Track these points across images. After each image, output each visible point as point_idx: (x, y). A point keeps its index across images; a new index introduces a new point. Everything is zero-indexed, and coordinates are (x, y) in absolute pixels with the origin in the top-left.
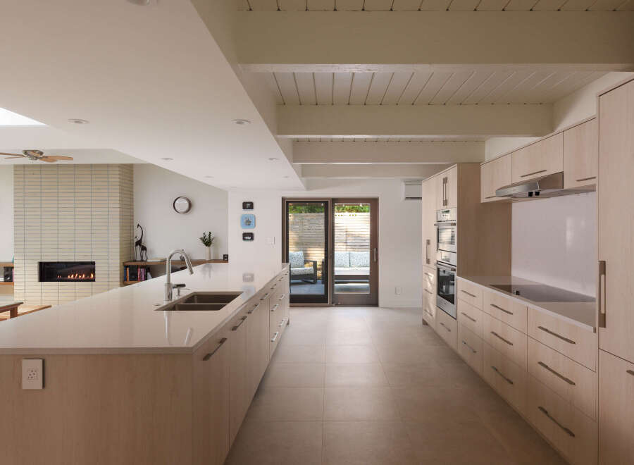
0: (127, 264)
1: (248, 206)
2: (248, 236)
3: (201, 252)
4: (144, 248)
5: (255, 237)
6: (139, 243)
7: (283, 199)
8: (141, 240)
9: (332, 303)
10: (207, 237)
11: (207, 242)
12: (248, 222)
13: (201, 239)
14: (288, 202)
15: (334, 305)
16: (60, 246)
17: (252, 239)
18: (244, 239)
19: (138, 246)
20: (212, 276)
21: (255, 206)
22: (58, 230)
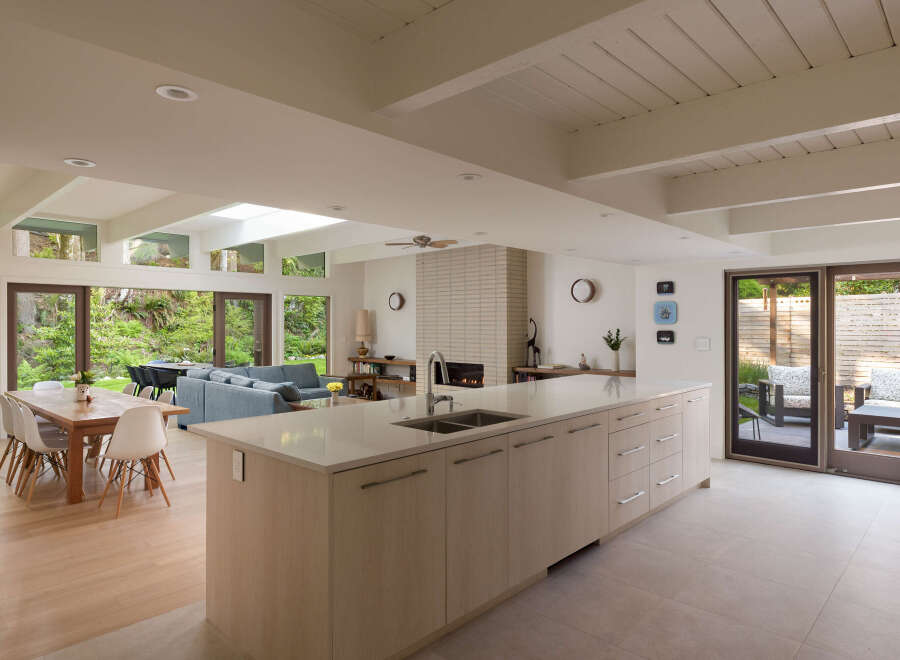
0: (518, 369)
1: (665, 288)
2: (665, 337)
3: (606, 358)
4: (537, 350)
5: (678, 338)
6: (532, 343)
7: (727, 274)
8: (534, 339)
9: (829, 466)
10: (614, 336)
11: (615, 345)
12: (665, 314)
13: (606, 339)
14: (735, 279)
15: (832, 471)
16: (453, 345)
17: (672, 340)
18: (659, 341)
19: (531, 348)
20: (621, 395)
21: (677, 288)
22: (450, 325)
